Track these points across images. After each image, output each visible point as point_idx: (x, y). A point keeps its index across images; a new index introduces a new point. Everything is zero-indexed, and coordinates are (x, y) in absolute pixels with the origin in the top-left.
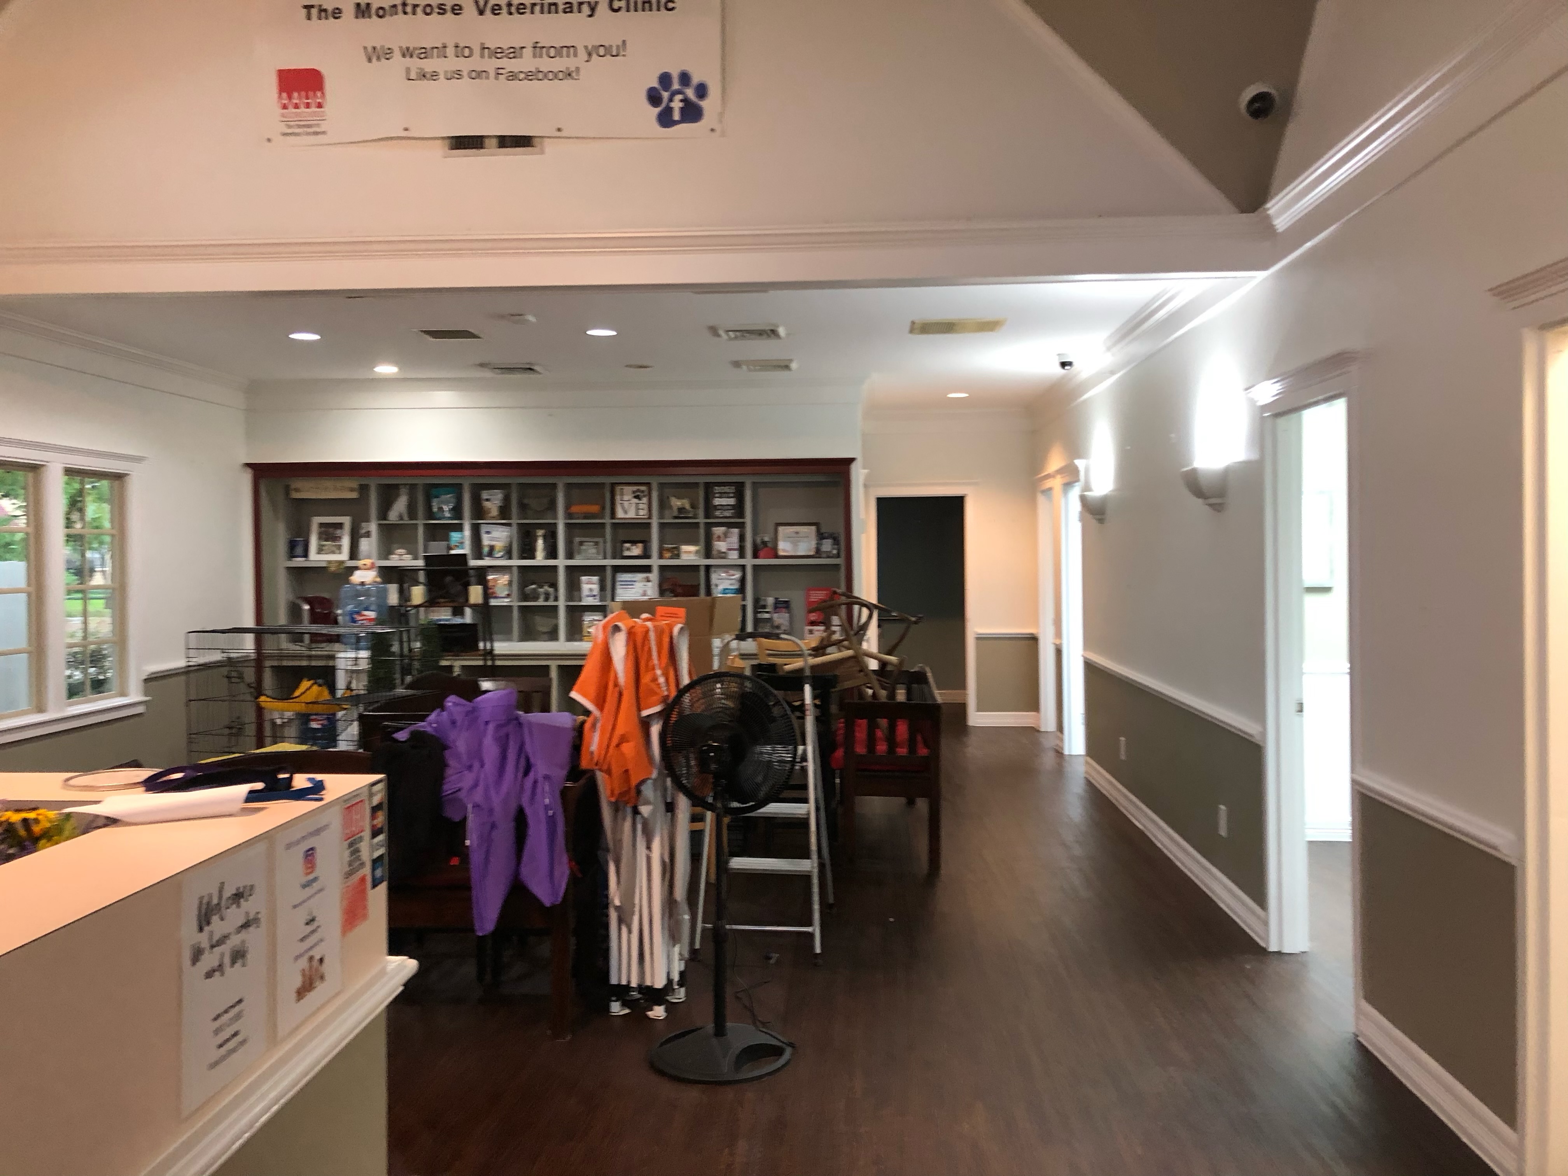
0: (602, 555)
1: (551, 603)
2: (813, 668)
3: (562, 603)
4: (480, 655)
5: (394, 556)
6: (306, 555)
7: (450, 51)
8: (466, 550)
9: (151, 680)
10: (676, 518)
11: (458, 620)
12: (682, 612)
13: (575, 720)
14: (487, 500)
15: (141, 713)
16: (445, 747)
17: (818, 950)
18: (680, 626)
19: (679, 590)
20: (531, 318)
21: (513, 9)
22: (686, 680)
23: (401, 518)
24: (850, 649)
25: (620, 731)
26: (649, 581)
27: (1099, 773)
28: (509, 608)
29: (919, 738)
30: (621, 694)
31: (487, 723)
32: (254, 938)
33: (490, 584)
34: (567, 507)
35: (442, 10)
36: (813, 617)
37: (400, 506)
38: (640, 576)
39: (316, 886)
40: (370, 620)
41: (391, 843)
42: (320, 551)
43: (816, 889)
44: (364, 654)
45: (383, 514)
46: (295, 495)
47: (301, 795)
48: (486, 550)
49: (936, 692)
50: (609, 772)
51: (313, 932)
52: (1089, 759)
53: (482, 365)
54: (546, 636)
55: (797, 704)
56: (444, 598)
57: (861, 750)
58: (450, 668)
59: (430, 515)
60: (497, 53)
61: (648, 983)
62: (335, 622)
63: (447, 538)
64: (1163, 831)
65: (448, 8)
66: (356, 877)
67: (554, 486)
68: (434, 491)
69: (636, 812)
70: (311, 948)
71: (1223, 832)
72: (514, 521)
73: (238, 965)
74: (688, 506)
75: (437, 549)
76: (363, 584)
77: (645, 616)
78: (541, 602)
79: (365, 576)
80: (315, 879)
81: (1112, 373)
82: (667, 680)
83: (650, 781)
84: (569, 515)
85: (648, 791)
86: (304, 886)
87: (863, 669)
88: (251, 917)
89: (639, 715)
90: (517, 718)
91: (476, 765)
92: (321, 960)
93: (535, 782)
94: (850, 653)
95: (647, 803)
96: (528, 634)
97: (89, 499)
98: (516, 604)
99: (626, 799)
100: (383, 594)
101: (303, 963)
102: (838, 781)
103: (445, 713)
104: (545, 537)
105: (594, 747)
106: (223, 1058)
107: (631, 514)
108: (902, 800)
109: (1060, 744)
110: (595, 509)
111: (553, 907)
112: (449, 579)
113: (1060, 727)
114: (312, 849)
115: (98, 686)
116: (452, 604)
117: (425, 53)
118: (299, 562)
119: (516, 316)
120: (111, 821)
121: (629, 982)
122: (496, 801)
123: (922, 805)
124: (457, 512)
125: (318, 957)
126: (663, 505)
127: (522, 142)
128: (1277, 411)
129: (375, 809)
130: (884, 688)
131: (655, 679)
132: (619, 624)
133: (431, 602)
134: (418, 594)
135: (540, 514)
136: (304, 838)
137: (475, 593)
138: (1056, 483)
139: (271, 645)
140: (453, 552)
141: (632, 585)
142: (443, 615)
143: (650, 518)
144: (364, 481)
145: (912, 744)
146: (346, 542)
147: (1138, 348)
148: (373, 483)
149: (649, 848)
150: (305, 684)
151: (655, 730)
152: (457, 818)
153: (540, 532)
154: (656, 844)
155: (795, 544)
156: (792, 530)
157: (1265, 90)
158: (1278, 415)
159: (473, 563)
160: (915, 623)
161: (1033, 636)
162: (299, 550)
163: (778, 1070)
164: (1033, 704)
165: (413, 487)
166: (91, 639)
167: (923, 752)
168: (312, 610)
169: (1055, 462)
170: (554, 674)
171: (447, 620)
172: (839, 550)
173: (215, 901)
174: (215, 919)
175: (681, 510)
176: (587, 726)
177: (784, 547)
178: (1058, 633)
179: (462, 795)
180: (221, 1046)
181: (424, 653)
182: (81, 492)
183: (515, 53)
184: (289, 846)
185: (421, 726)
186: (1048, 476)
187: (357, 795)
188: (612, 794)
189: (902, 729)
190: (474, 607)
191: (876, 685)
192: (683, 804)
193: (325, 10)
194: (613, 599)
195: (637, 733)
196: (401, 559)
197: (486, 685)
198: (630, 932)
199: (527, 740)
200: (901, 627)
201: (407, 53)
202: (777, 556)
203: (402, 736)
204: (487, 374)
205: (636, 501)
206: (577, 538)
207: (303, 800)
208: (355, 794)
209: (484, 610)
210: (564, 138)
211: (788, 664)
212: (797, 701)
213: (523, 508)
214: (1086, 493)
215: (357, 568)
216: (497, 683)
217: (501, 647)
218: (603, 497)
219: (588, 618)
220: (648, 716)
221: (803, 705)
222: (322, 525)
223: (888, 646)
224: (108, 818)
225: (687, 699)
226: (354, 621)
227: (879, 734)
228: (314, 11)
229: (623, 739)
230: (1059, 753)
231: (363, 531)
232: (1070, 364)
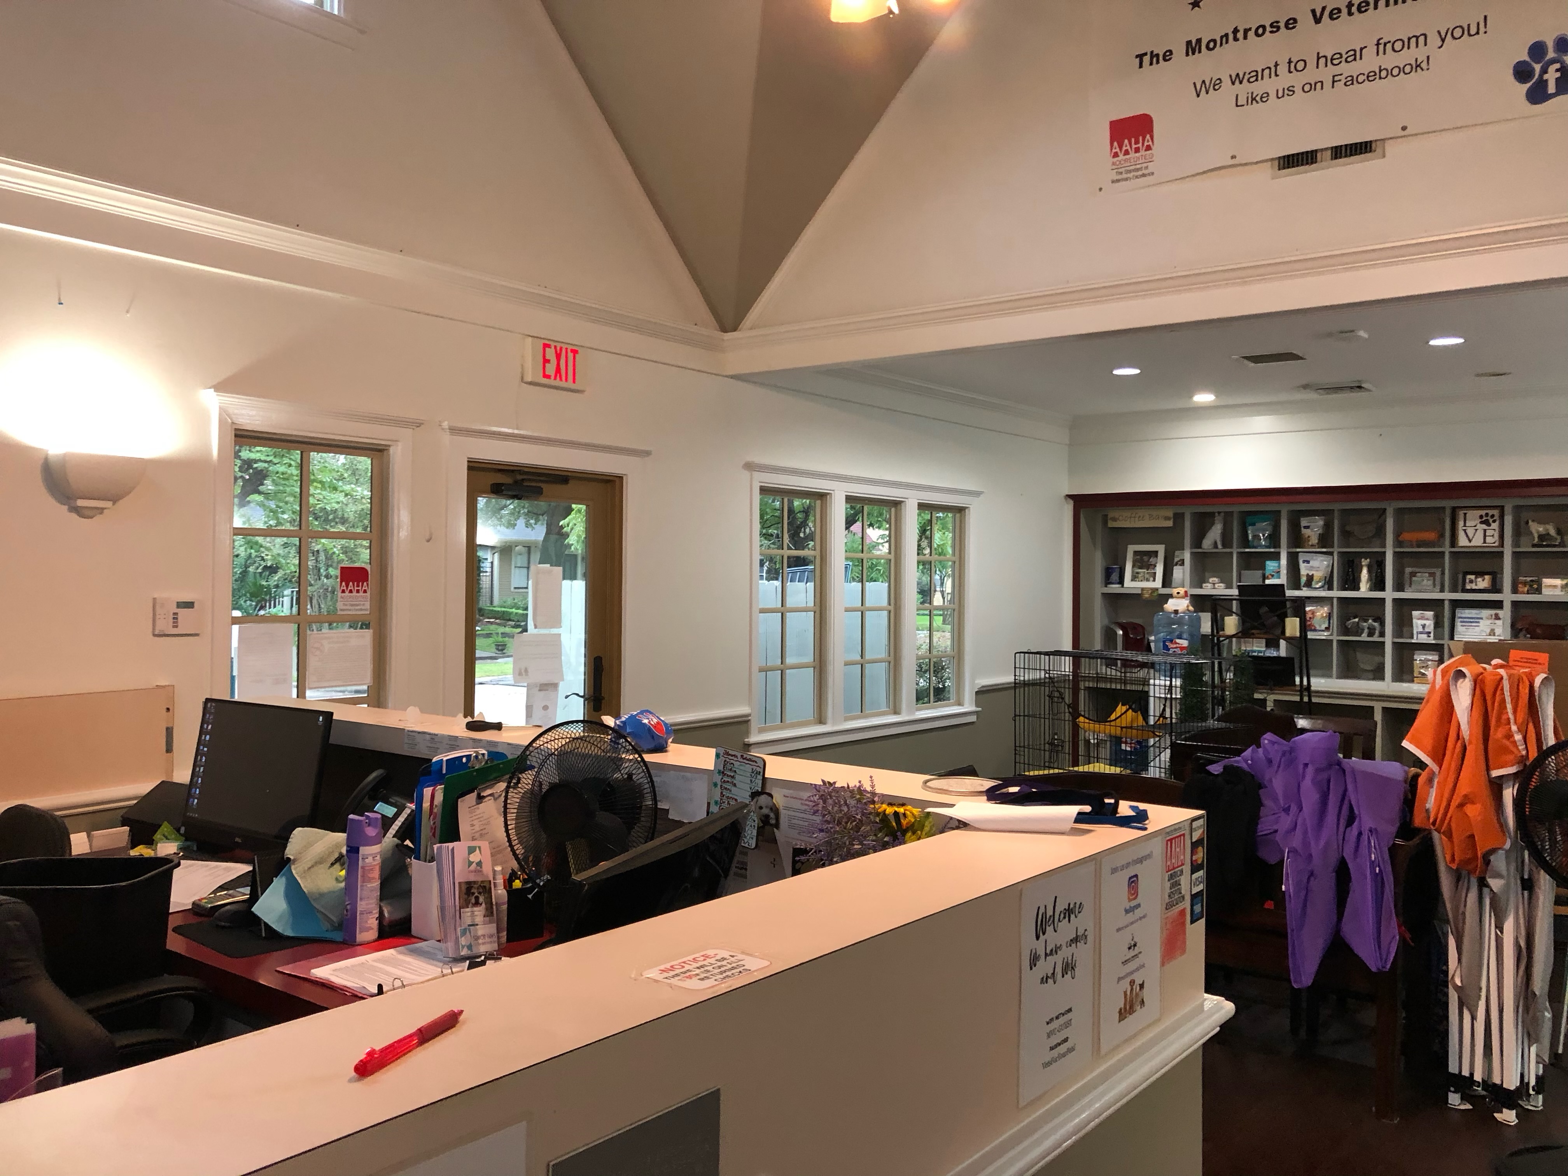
0: (1438, 588)
1: (1376, 638)
3: (1388, 640)
4: (1296, 691)
5: (1207, 584)
6: (1121, 582)
7: (1283, 69)
8: (1282, 580)
9: (982, 693)
10: (1534, 546)
11: (1272, 653)
12: (1544, 657)
13: (1406, 773)
14: (1307, 527)
15: (973, 722)
16: (1261, 786)
18: (1543, 676)
19: (1539, 631)
20: (1362, 334)
21: (1354, 9)
22: (1551, 741)
23: (1215, 545)
25: (1464, 788)
26: (1497, 617)
28: (1329, 642)
30: (1464, 748)
31: (1306, 765)
32: (1082, 953)
33: (1308, 616)
34: (1397, 535)
35: (1275, 27)
37: (1215, 533)
38: (1486, 613)
39: (1138, 912)
40: (1182, 648)
41: (1210, 880)
42: (1134, 578)
44: (1177, 682)
45: (1197, 542)
46: (1111, 524)
47: (1125, 822)
48: (1304, 579)
50: (1449, 834)
51: (1136, 956)
53: (1306, 387)
54: (1371, 675)
56: (1258, 629)
58: (1264, 701)
59: (1245, 543)
60: (1333, 60)
61: (1497, 1080)
62: (1149, 649)
63: (1263, 568)
65: (1282, 25)
66: (1176, 909)
67: (1384, 511)
68: (1249, 519)
69: (1483, 883)
70: (1132, 973)
72: (1336, 550)
73: (1068, 976)
74: (1553, 532)
75: (1252, 578)
76: (1176, 612)
77: (1495, 662)
78: (1364, 637)
79: (1178, 604)
80: (1139, 906)
82: (1525, 738)
83: (1500, 852)
84: (1398, 543)
85: (1499, 861)
86: (1127, 911)
88: (1080, 933)
89: (1488, 774)
90: (1339, 763)
91: (1294, 808)
92: (1142, 986)
93: (1360, 834)
95: (1498, 875)
96: (1349, 671)
97: (936, 528)
98: (1335, 638)
99: (1470, 867)
100: (1196, 623)
101: (1125, 985)
103: (1260, 750)
104: (1369, 567)
105: (1431, 803)
106: (1054, 1060)
107: (1478, 541)
110: (1431, 536)
111: (1380, 973)
112: (1264, 610)
114: (1136, 876)
115: (940, 694)
116: (1266, 636)
117: (1256, 76)
118: (1115, 588)
119: (1347, 333)
120: (962, 825)
121: (1472, 1075)
122: (1316, 849)
124: (1274, 540)
125: (1138, 982)
126: (1519, 531)
127: (1362, 148)
129: (1195, 845)
131: (1509, 736)
132: (1463, 669)
133: (1244, 633)
134: (1231, 624)
135: (1368, 542)
136: (1128, 864)
137: (1292, 626)
139: (1088, 668)
140: (1267, 582)
141: (1478, 622)
142: (1257, 647)
143: (1502, 545)
144: (1180, 510)
146: (1159, 570)
148: (1188, 512)
149: (1500, 927)
150: (1120, 709)
151: (1509, 794)
152: (1273, 860)
153: (1365, 562)
154: (1509, 925)
159: (1289, 593)
162: (1115, 577)
165: (1228, 515)
166: (935, 652)
168: (1126, 634)
170: (1378, 717)
171: (1260, 652)
173: (1050, 912)
174: (1049, 929)
175: (1542, 537)
176: (1421, 780)
179: (1278, 837)
180: (1052, 1049)
181: (1236, 686)
182: (930, 522)
183: (1355, 55)
184: (1114, 871)
185: (1236, 761)
187: (1180, 828)
188: (1453, 860)
190: (1289, 640)
192: (1545, 885)
193: (1157, 55)
194: (1452, 638)
195: (1485, 792)
196: (1214, 587)
197: (1302, 723)
198: (1473, 1018)
199: (1350, 787)
201: (1237, 79)
203: (1216, 769)
204: (1312, 396)
205: (1484, 526)
206: (1407, 569)
207: (1127, 827)
208: (1176, 827)
209: (1302, 643)
210: (1409, 136)
213: (1346, 535)
215: (1171, 596)
216: (1313, 721)
217: (1318, 683)
218: (1443, 523)
219: (1419, 657)
220: (1501, 777)
222: (1136, 553)
224: (959, 821)
225: (1552, 761)
226: (1166, 648)
228: (1146, 59)
229: (1467, 800)
231: (1176, 560)
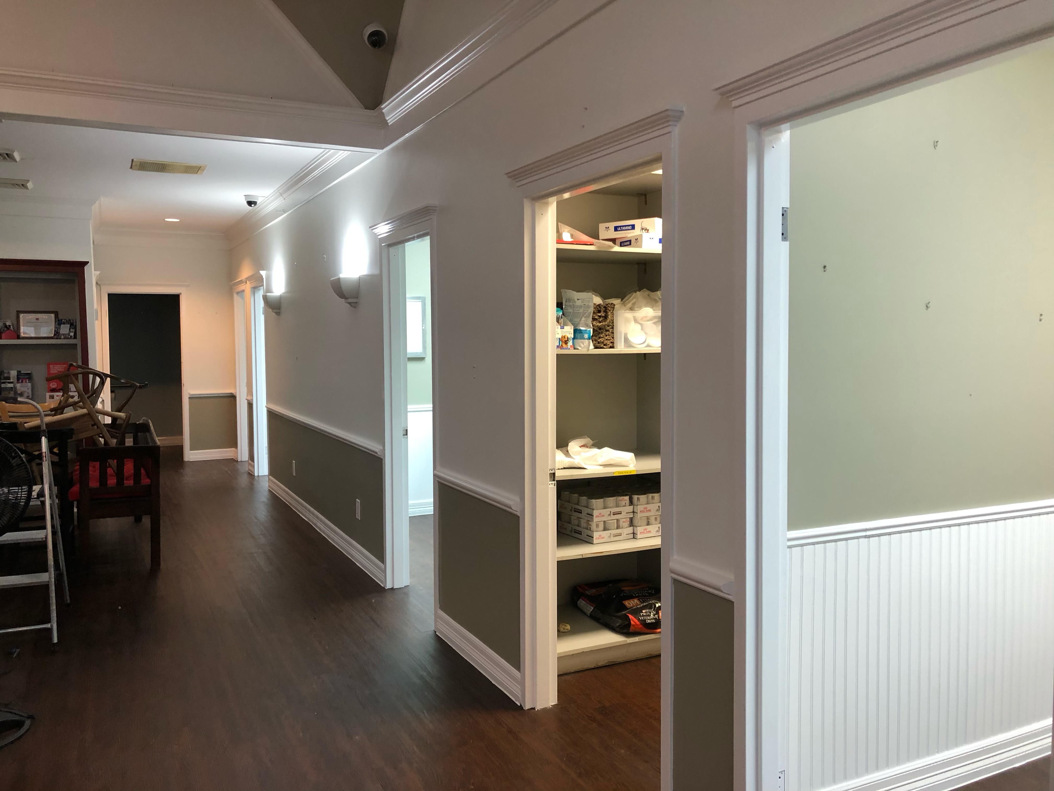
2: (48, 425)
17: (55, 640)
24: (83, 409)
27: (278, 486)
29: (143, 471)
36: (54, 385)
43: (53, 595)
49: (157, 439)
52: (271, 477)
55: (36, 453)
57: (94, 484)
64: (321, 520)
71: (358, 516)
81: (284, 212)
87: (96, 423)
94: (85, 411)
102: (75, 510)
108: (132, 519)
109: (251, 469)
113: (252, 457)
123: (146, 521)
128: (390, 242)
130: (112, 437)
138: (247, 287)
145: (137, 476)
147: (301, 196)
155: (37, 328)
156: (33, 317)
157: (377, 29)
158: (390, 245)
160: (140, 387)
161: (232, 395)
163: (21, 737)
164: (233, 443)
167: (146, 481)
169: (246, 272)
172: (75, 334)
177: (26, 330)
178: (250, 392)
186: (241, 282)
189: (129, 467)
191: (107, 435)
200: (130, 391)
202: (19, 337)
211: (29, 422)
212: (36, 451)
214: (267, 294)
221: (41, 454)
223: (118, 406)
227: (109, 471)
230: (251, 475)
232: (255, 203)
